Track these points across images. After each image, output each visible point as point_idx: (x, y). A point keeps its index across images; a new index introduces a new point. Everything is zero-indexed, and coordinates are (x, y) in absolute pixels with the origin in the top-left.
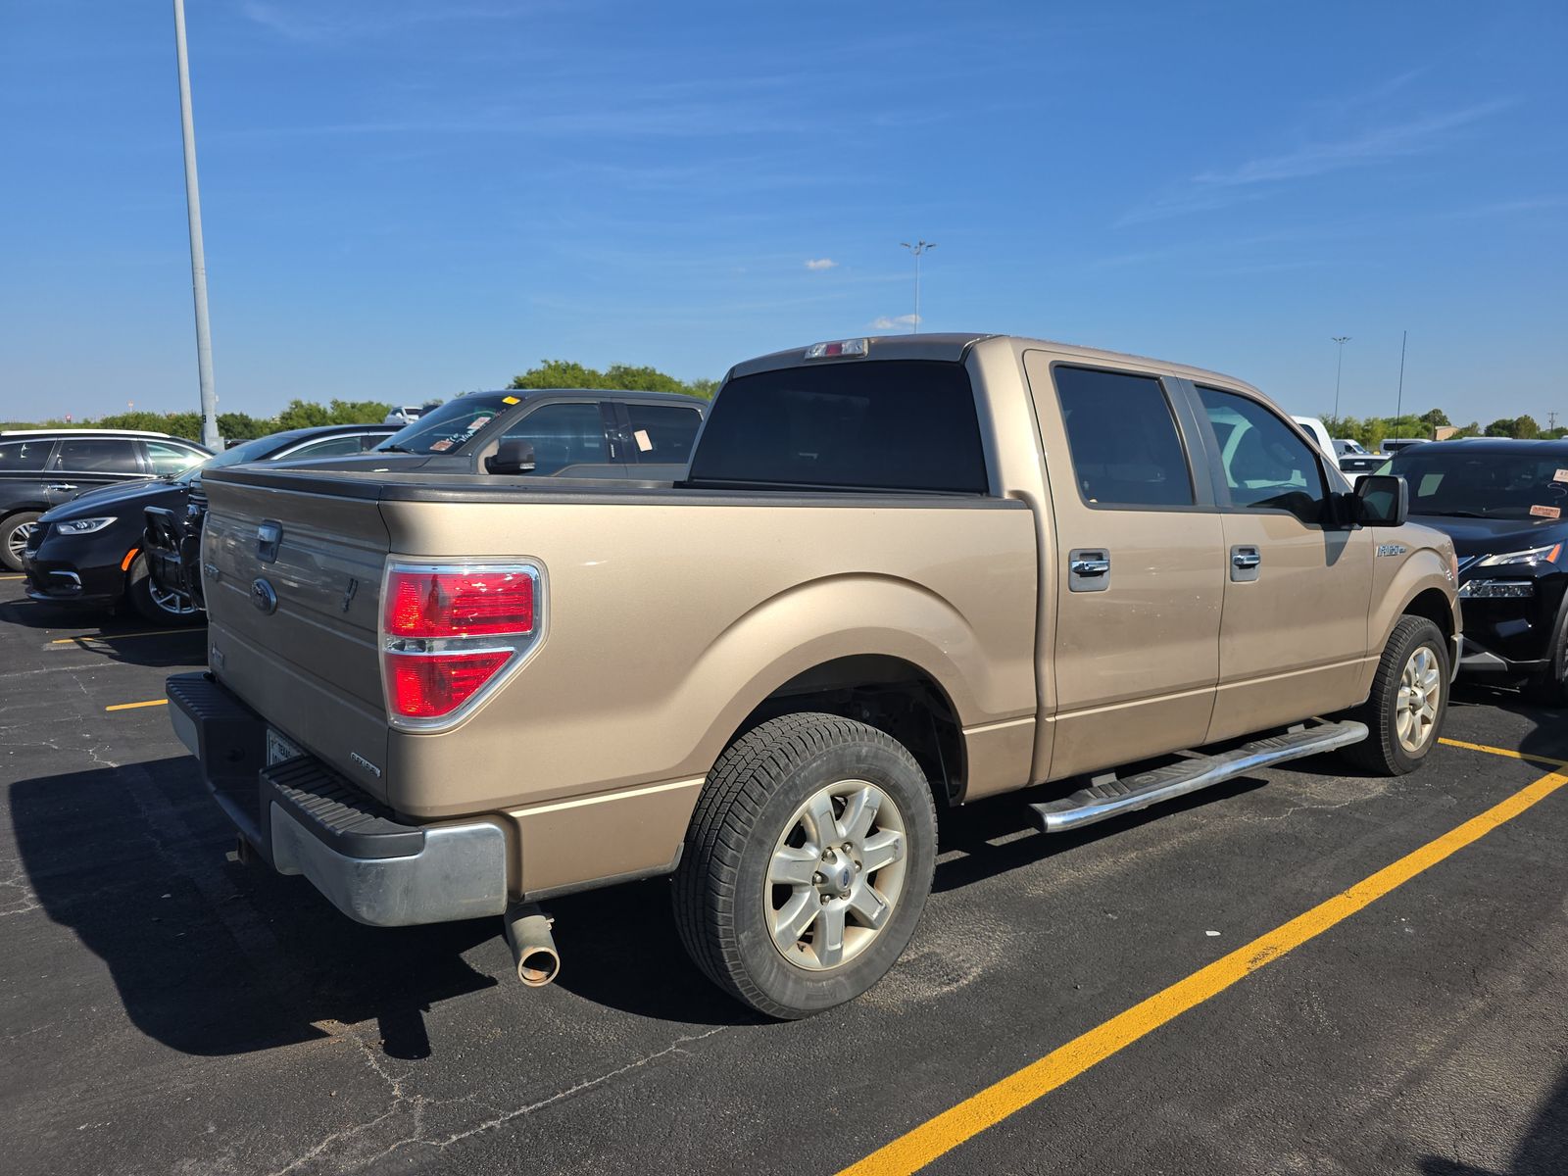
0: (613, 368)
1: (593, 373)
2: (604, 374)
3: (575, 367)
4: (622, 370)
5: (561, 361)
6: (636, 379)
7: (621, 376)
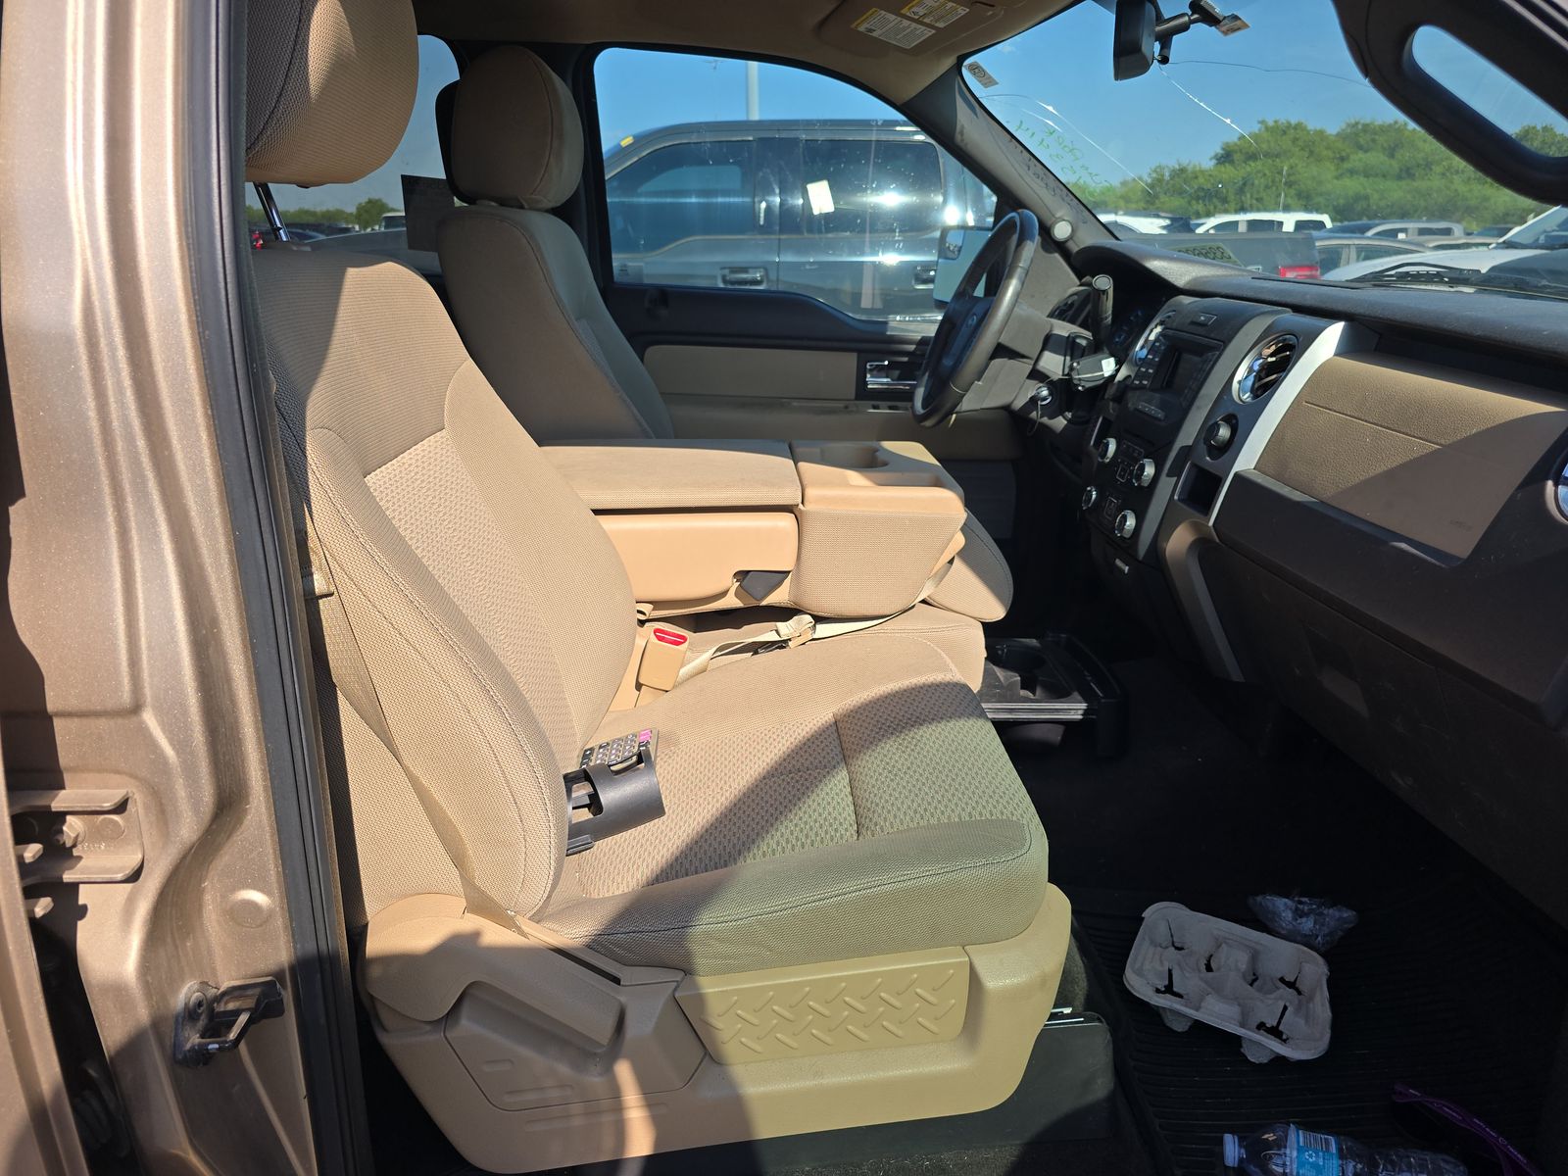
0: (1348, 125)
1: (1321, 133)
2: (1334, 132)
3: (1299, 127)
4: (1360, 127)
5: (1283, 120)
6: (1377, 137)
7: (1357, 135)
